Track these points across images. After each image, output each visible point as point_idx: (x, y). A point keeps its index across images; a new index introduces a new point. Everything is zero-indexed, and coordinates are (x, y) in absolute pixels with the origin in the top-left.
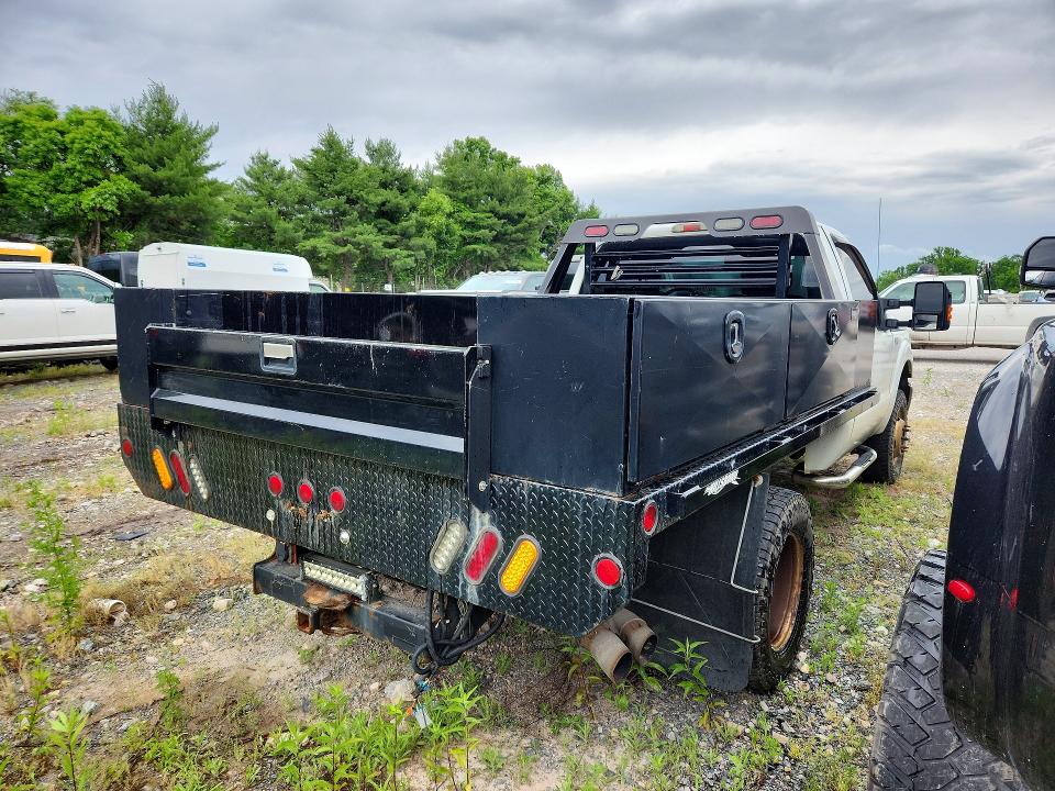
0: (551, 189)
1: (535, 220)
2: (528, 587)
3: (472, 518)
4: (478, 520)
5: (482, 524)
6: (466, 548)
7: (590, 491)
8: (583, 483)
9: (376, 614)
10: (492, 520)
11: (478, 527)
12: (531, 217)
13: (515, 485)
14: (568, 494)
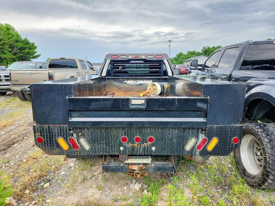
0: (11, 31)
1: (6, 41)
2: (215, 148)
3: (199, 136)
4: (200, 136)
5: (202, 137)
6: (196, 143)
7: (232, 125)
8: (230, 124)
9: (154, 166)
10: (205, 136)
11: (200, 138)
12: (4, 40)
13: (212, 127)
14: (227, 126)
